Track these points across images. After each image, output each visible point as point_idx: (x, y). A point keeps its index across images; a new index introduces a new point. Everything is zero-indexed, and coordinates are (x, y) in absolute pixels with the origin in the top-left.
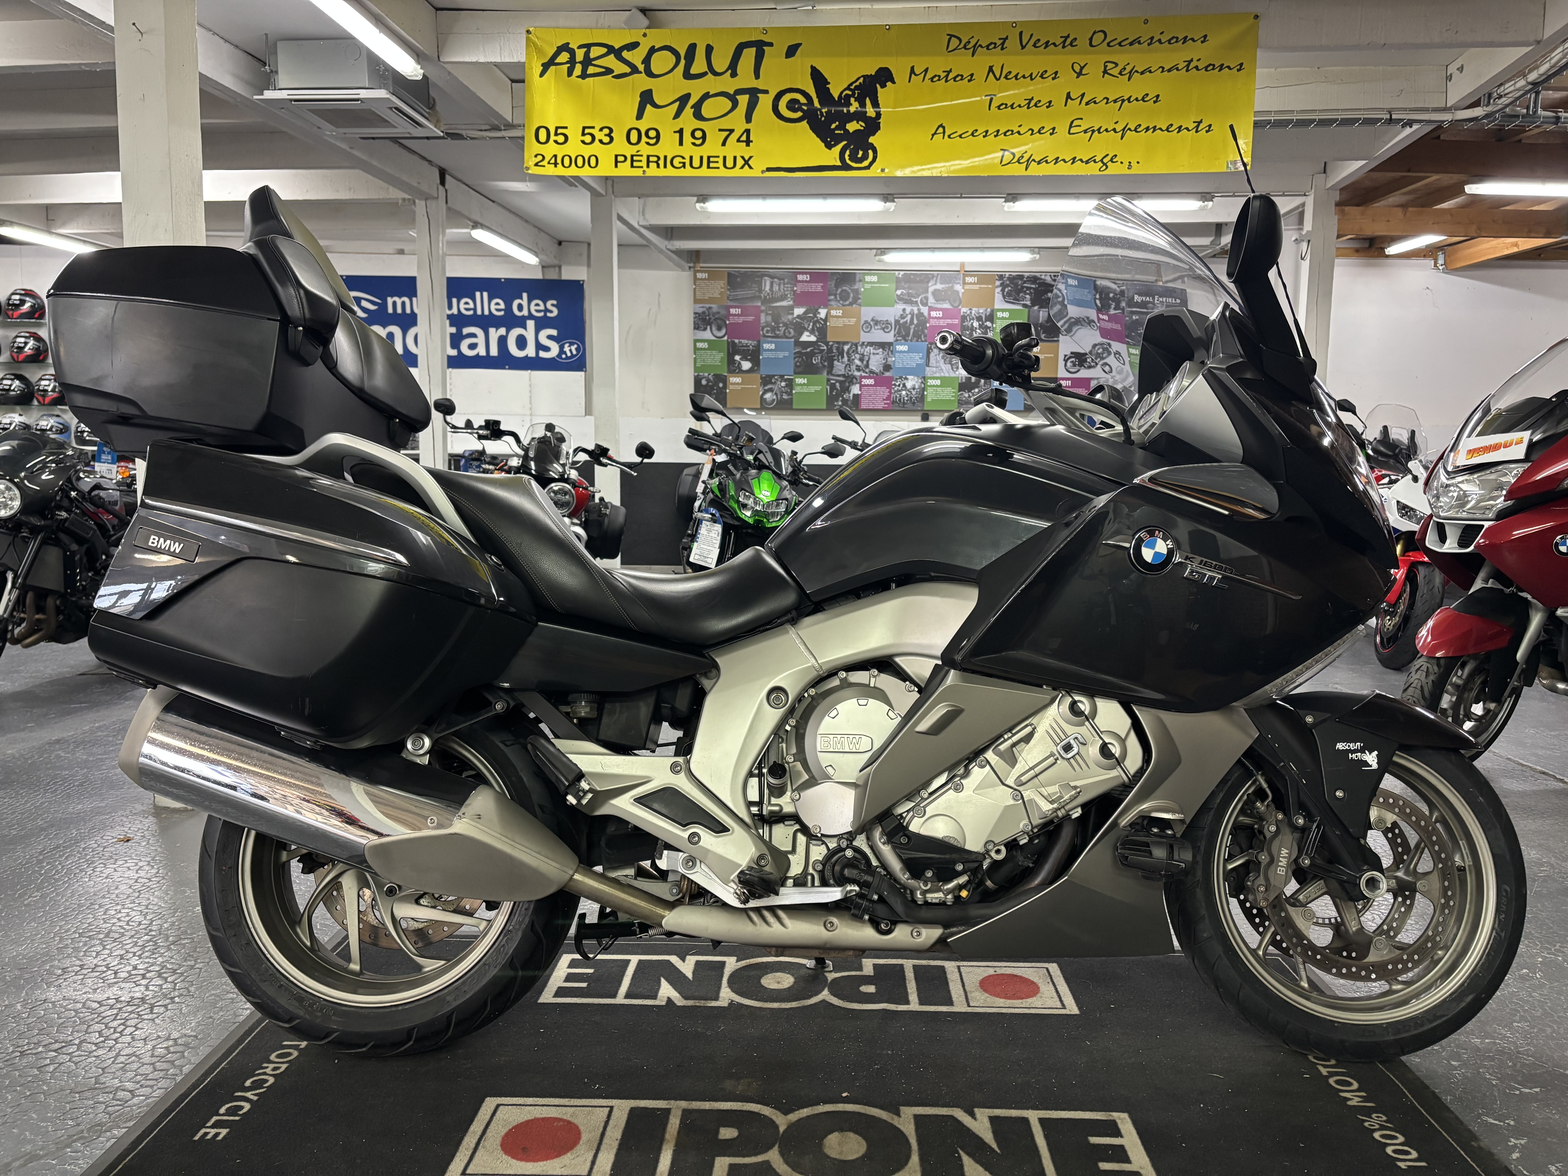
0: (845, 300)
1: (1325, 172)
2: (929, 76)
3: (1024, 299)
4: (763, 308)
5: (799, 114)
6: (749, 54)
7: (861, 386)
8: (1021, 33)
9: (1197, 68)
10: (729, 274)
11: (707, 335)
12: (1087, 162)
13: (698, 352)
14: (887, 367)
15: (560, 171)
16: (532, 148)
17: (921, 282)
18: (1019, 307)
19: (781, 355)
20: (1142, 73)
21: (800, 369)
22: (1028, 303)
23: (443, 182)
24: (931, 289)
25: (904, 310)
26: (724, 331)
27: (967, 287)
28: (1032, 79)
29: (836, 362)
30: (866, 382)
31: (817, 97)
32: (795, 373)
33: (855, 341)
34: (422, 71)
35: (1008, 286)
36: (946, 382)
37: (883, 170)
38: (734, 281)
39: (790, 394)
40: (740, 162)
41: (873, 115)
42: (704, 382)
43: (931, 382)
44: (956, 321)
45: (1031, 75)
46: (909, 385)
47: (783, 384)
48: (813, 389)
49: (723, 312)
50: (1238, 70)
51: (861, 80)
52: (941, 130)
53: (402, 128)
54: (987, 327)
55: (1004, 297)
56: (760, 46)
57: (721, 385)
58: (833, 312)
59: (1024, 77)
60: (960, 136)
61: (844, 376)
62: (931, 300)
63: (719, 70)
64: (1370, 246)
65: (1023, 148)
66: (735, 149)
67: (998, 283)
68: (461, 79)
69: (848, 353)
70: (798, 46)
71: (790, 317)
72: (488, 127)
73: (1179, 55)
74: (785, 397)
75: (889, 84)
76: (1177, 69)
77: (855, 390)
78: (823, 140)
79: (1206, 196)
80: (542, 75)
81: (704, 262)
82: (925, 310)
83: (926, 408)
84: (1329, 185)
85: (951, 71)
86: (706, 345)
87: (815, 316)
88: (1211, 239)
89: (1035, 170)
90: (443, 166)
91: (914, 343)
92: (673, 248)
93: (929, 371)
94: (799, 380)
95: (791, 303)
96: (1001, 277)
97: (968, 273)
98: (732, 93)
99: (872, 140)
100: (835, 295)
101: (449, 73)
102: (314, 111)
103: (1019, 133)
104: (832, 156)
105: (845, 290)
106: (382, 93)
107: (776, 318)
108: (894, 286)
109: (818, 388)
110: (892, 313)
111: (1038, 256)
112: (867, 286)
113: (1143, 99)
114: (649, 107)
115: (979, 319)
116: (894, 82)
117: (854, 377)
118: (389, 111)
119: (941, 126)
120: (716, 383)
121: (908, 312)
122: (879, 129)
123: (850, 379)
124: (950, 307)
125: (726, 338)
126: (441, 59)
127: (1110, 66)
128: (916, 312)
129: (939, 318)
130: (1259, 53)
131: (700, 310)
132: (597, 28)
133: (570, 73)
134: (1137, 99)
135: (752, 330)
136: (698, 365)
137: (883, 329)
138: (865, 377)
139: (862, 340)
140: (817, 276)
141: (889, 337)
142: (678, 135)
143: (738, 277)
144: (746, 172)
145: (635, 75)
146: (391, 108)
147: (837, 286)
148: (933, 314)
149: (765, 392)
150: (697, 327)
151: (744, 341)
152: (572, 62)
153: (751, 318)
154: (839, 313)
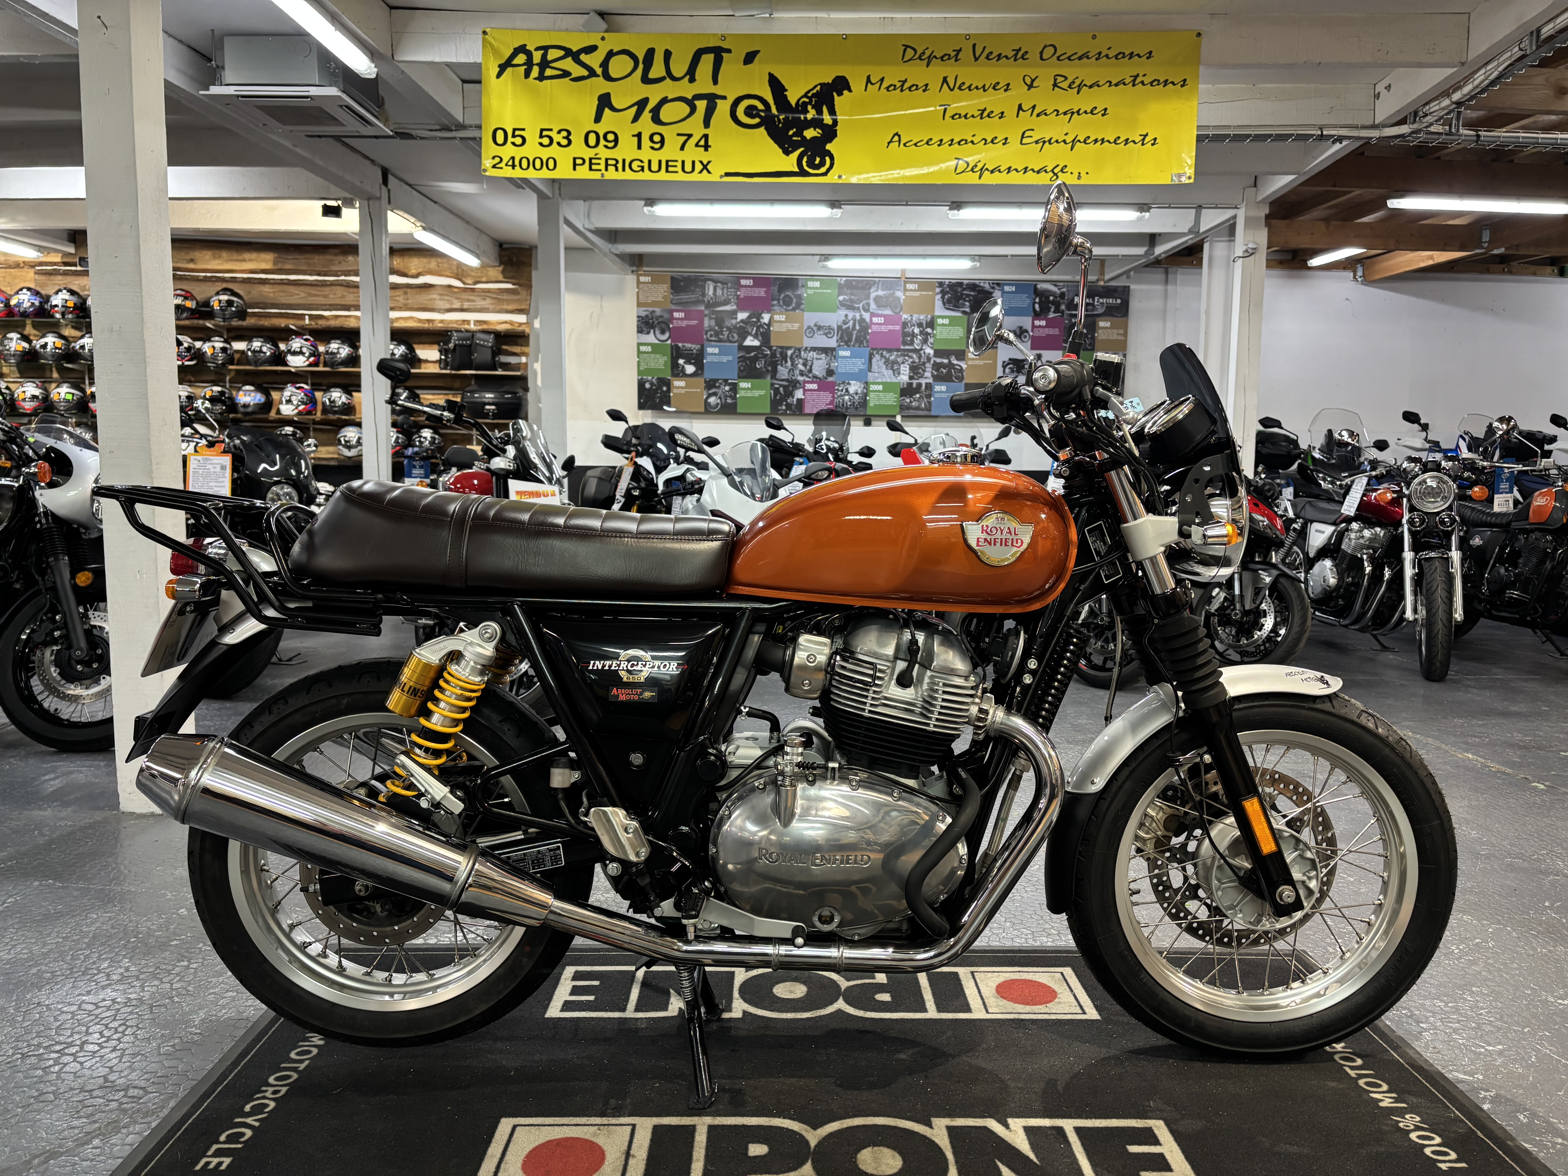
0: (788, 305)
1: (1255, 186)
2: (885, 85)
3: (963, 306)
4: (707, 312)
5: (757, 120)
6: (708, 60)
7: (805, 391)
8: (974, 46)
9: (1142, 83)
10: (672, 278)
11: (651, 338)
12: (1038, 172)
13: (642, 356)
14: (830, 372)
15: (518, 173)
16: (489, 150)
17: (863, 288)
18: (959, 314)
19: (725, 359)
20: (1091, 87)
21: (744, 374)
22: (968, 310)
23: (385, 182)
24: (873, 295)
25: (846, 316)
26: (667, 335)
27: (908, 294)
28: (985, 91)
29: (779, 367)
30: (809, 386)
31: (775, 103)
32: (740, 377)
33: (798, 346)
34: (376, 70)
35: (947, 293)
36: (887, 387)
37: (840, 177)
38: (678, 285)
39: (734, 398)
40: (698, 167)
41: (830, 122)
42: (647, 386)
43: (873, 387)
44: (898, 328)
45: (984, 86)
46: (852, 390)
47: (727, 388)
48: (757, 393)
49: (666, 316)
50: (1182, 86)
51: (818, 88)
52: (896, 138)
53: (352, 126)
54: (928, 334)
55: (944, 304)
56: (718, 53)
57: (665, 389)
58: (777, 317)
59: (977, 88)
60: (915, 145)
61: (787, 380)
62: (873, 306)
63: (677, 73)
64: (1293, 258)
65: (977, 158)
66: (693, 153)
67: (938, 290)
68: (414, 78)
69: (791, 358)
70: (756, 52)
71: (734, 321)
72: (438, 127)
73: (1125, 70)
74: (729, 401)
75: (845, 92)
76: (1124, 84)
77: (799, 394)
78: (781, 146)
79: (1143, 207)
80: (499, 76)
81: (648, 266)
82: (867, 316)
83: (869, 413)
84: (1260, 198)
85: (906, 81)
86: (649, 349)
87: (759, 320)
88: (1145, 249)
89: (988, 179)
90: (387, 165)
91: (856, 348)
92: (617, 252)
93: (871, 377)
94: (744, 385)
95: (735, 307)
96: (941, 284)
97: (909, 280)
98: (690, 97)
99: (829, 147)
100: (778, 300)
101: (403, 72)
102: (263, 108)
103: (972, 142)
104: (790, 163)
105: (788, 296)
106: (333, 91)
107: (720, 322)
108: (836, 292)
109: (762, 392)
110: (834, 318)
111: (978, 264)
112: (810, 292)
113: (1092, 112)
114: (607, 110)
115: (920, 325)
116: (850, 91)
117: (798, 382)
118: (340, 110)
119: (897, 134)
120: (660, 387)
121: (850, 317)
122: (835, 135)
123: (793, 384)
124: (890, 313)
125: (669, 342)
126: (396, 58)
127: (1060, 79)
128: (858, 318)
129: (880, 324)
130: (1202, 69)
131: (643, 314)
132: (554, 30)
133: (527, 74)
134: (1086, 112)
135: (695, 334)
136: (642, 368)
137: (826, 334)
138: (808, 382)
139: (805, 345)
140: (760, 281)
141: (832, 343)
142: (636, 139)
143: (680, 281)
144: (705, 177)
145: (594, 79)
146: (341, 106)
147: (780, 291)
148: (875, 320)
149: (710, 396)
150: (640, 331)
151: (688, 345)
152: (529, 64)
153: (694, 322)
154: (782, 318)
